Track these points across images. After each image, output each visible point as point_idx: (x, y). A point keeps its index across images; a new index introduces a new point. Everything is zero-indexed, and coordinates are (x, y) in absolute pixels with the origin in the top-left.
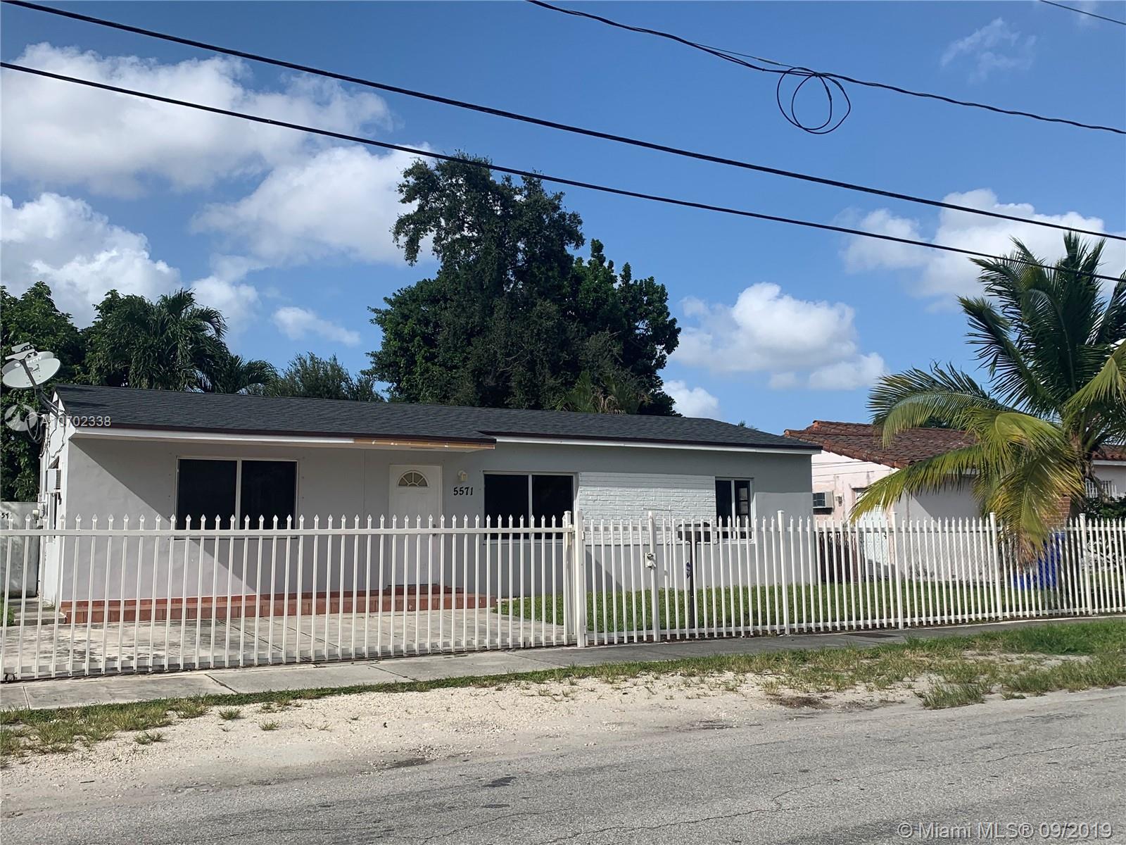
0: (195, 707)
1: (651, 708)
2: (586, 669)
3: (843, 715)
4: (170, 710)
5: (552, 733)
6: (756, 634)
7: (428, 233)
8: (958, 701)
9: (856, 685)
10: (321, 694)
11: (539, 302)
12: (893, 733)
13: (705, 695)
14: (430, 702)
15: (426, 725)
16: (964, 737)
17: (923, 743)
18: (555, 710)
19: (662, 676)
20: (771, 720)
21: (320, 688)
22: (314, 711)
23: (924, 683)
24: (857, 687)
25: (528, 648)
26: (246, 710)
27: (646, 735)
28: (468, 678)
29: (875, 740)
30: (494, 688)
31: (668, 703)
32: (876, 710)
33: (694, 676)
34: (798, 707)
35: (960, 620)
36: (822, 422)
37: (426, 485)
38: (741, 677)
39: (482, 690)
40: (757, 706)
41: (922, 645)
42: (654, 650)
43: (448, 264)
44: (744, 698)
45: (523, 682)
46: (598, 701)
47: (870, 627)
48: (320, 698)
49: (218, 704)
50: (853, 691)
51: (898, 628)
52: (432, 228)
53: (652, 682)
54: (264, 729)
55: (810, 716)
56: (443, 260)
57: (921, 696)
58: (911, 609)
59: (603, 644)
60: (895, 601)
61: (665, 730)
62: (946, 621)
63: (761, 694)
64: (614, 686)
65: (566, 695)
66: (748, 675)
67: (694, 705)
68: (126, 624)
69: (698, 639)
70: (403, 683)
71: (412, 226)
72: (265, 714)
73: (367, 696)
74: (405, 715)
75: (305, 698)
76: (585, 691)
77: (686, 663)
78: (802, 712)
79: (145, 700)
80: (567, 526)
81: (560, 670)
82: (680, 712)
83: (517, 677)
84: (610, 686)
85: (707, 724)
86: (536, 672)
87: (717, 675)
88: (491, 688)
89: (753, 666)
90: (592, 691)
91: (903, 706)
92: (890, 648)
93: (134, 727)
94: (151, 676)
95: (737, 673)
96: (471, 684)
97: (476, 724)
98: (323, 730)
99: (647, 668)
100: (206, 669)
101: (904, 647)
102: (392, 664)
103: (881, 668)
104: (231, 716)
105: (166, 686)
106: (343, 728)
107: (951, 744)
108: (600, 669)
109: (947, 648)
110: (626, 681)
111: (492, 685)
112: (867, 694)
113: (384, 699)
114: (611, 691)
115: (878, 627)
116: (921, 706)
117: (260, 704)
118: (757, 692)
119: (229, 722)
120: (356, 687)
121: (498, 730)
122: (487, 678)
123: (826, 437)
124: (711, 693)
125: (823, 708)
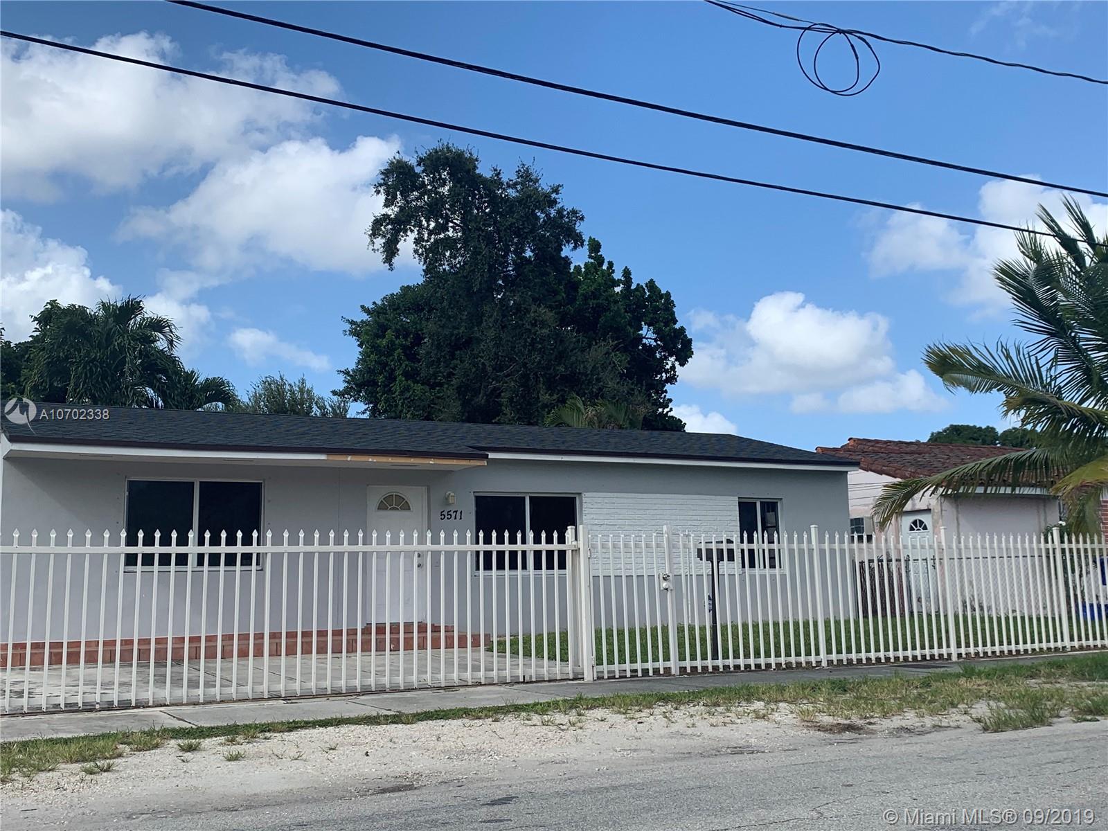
0: (150, 740)
1: (672, 736)
2: (595, 700)
3: (890, 740)
4: (122, 744)
5: (558, 759)
6: (789, 665)
7: (409, 233)
8: (1023, 724)
9: (904, 712)
10: (293, 726)
11: (533, 308)
12: (949, 752)
13: (732, 723)
14: (417, 733)
15: (414, 753)
16: (1031, 754)
17: (983, 760)
18: (561, 738)
19: (682, 707)
20: (809, 745)
21: (291, 721)
22: (285, 743)
23: (982, 709)
24: (906, 714)
25: (527, 683)
26: (207, 743)
27: (667, 760)
28: (460, 710)
29: (928, 758)
30: (491, 719)
31: (690, 731)
32: (928, 735)
33: (719, 706)
34: (839, 732)
35: (1022, 650)
36: (858, 439)
37: (410, 509)
38: (773, 706)
39: (477, 721)
40: (792, 732)
41: (979, 675)
42: (672, 682)
43: (431, 267)
44: (776, 726)
45: (524, 714)
46: (610, 730)
47: (919, 658)
48: (291, 731)
49: (176, 738)
50: (901, 717)
51: (951, 660)
52: (412, 228)
53: (671, 712)
54: (229, 760)
55: (854, 741)
56: (425, 262)
57: (979, 721)
58: (965, 640)
59: (614, 677)
60: (947, 632)
61: (687, 756)
62: (1006, 652)
63: (797, 721)
64: (628, 716)
65: (574, 725)
66: (781, 704)
67: (720, 732)
68: (70, 667)
69: (722, 672)
70: (386, 715)
71: (390, 227)
72: (229, 747)
73: (344, 729)
74: (390, 744)
75: (274, 731)
76: (595, 721)
77: (711, 693)
78: (844, 738)
79: (92, 734)
80: (570, 544)
81: (565, 701)
82: (704, 739)
83: (517, 709)
84: (623, 716)
85: (735, 750)
86: (538, 703)
87: (744, 705)
88: (486, 720)
89: (786, 695)
90: (602, 721)
91: (959, 730)
92: (942, 677)
93: (80, 758)
94: (98, 713)
95: (768, 703)
96: (464, 716)
97: (470, 751)
98: (297, 759)
99: (665, 699)
100: (161, 706)
101: (958, 676)
102: (373, 700)
103: (932, 695)
104: (190, 749)
105: (117, 722)
106: (320, 757)
107: (1015, 760)
108: (612, 700)
109: (1008, 676)
110: (640, 711)
111: (487, 717)
112: (917, 719)
113: (365, 731)
114: (624, 720)
115: (928, 658)
116: (981, 730)
117: (223, 738)
118: (791, 719)
119: (189, 754)
120: (332, 719)
121: (496, 757)
122: (482, 709)
123: (863, 455)
124: (739, 721)
125: (867, 733)
